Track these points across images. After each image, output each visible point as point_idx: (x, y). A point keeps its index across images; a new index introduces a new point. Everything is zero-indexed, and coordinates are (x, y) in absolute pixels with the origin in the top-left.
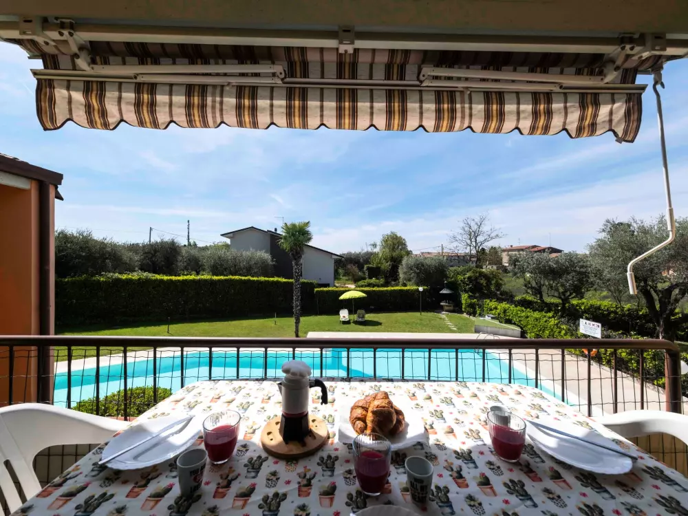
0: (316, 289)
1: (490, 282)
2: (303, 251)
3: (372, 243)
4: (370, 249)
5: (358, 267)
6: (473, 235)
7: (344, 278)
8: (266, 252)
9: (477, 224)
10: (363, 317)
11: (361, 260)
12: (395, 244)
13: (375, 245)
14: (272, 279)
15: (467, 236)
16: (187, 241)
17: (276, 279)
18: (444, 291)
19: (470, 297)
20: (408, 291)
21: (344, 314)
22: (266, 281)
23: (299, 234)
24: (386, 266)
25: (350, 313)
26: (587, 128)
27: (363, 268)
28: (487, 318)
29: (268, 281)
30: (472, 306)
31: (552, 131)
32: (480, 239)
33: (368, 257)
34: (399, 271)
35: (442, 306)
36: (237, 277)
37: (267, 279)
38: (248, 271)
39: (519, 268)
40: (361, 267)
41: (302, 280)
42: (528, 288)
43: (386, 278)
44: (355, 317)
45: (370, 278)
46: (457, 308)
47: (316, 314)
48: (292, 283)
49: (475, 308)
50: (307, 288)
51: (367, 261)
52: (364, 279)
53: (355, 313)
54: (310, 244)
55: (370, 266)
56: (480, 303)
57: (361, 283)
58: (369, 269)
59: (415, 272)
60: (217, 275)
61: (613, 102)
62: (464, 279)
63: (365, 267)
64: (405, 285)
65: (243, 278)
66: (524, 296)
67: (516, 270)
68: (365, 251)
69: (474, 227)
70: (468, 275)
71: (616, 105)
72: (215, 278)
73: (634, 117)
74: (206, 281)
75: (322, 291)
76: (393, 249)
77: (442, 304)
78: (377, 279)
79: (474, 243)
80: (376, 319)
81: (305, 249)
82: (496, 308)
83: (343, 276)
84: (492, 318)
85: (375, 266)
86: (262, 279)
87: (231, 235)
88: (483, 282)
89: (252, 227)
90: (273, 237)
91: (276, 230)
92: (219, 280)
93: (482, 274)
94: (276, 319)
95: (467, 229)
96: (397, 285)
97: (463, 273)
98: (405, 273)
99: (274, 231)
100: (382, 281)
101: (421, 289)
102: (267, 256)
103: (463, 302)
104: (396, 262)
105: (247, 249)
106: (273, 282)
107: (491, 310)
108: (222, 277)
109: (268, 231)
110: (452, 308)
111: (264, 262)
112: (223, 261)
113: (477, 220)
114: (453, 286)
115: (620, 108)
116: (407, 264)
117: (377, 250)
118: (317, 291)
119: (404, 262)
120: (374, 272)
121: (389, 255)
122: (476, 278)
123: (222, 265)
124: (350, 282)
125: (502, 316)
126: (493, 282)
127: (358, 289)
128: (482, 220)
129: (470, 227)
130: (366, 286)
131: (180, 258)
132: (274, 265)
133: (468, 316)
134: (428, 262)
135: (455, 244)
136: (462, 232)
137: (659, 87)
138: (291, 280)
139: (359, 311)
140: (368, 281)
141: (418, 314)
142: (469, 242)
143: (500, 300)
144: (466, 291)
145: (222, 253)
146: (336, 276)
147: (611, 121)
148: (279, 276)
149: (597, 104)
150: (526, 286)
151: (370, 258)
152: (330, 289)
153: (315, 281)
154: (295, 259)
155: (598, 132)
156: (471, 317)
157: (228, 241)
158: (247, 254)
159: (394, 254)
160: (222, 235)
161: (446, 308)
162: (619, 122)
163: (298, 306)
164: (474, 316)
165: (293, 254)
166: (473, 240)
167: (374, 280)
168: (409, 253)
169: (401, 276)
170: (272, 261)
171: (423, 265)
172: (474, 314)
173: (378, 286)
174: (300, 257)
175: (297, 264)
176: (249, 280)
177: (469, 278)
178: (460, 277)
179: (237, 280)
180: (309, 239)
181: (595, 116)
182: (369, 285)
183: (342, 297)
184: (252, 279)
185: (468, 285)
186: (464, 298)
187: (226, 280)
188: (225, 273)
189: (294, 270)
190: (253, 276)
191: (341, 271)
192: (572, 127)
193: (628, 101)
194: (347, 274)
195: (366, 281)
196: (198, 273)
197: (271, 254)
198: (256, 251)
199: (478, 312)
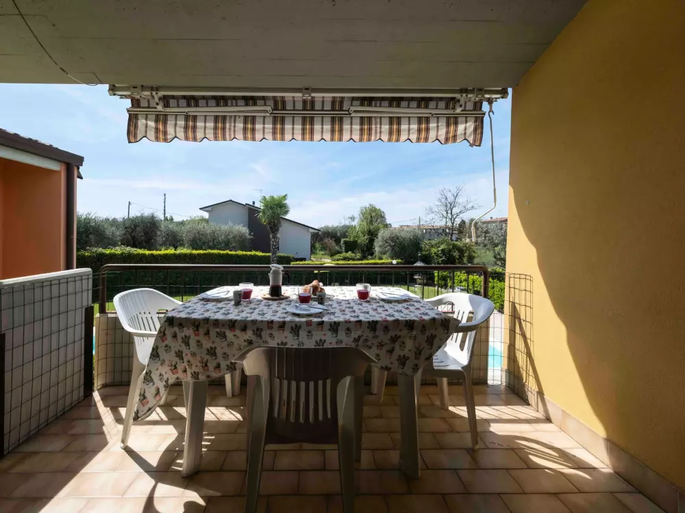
0: (292, 263)
1: (463, 255)
2: (280, 223)
3: (350, 216)
4: (347, 223)
5: (335, 241)
6: (449, 207)
7: (321, 253)
8: (244, 226)
9: (453, 195)
11: (339, 234)
12: (374, 217)
13: (353, 218)
14: (249, 253)
15: (443, 208)
16: (163, 215)
17: (253, 253)
18: (419, 264)
20: (383, 264)
22: (244, 255)
23: (277, 208)
24: (363, 239)
26: (451, 138)
27: (340, 242)
28: (457, 290)
29: (246, 255)
30: (444, 278)
31: (430, 140)
32: (455, 211)
33: (345, 231)
34: (375, 244)
35: (415, 279)
36: (215, 251)
37: (244, 253)
38: (227, 245)
39: (489, 240)
40: (338, 241)
41: (279, 254)
42: (497, 260)
43: (363, 252)
45: (347, 252)
46: (430, 282)
48: (269, 256)
49: (446, 281)
51: (344, 235)
52: (341, 253)
54: (288, 217)
55: (348, 239)
56: (451, 275)
57: (337, 257)
58: (346, 243)
59: (390, 245)
60: (196, 250)
61: (466, 122)
62: (438, 251)
63: (343, 240)
64: (381, 259)
65: (222, 252)
66: (494, 268)
67: (486, 242)
68: (342, 224)
69: (451, 199)
70: (442, 247)
71: (468, 124)
72: (195, 252)
73: (479, 131)
74: (185, 255)
76: (371, 222)
77: (415, 277)
78: (353, 252)
79: (449, 215)
81: (283, 223)
82: (466, 280)
83: (320, 251)
84: (462, 290)
85: (352, 240)
86: (240, 253)
87: (210, 209)
88: (456, 254)
89: (231, 200)
90: (251, 210)
91: (254, 203)
92: (198, 255)
93: (456, 247)
95: (443, 200)
96: (374, 259)
97: (437, 245)
98: (380, 246)
99: (251, 204)
100: (359, 255)
101: (394, 262)
102: (244, 230)
103: (436, 274)
104: (372, 235)
105: (226, 223)
106: (251, 255)
107: (461, 282)
108: (201, 252)
109: (246, 204)
110: (424, 281)
111: (242, 236)
112: (203, 235)
113: (454, 191)
114: (426, 259)
115: (470, 126)
116: (383, 237)
117: (355, 223)
119: (380, 235)
120: (351, 246)
121: (366, 228)
122: (450, 251)
123: (200, 239)
124: (326, 256)
125: (471, 287)
126: (466, 254)
127: (334, 262)
128: (459, 190)
129: (446, 199)
130: (341, 260)
131: (159, 233)
132: (251, 239)
133: (439, 289)
134: (403, 234)
135: (432, 215)
136: (439, 203)
137: (491, 113)
138: (267, 254)
140: (344, 254)
142: (445, 213)
143: (470, 272)
145: (201, 226)
146: (313, 250)
147: (465, 134)
148: (257, 251)
149: (456, 123)
150: (495, 257)
151: (347, 231)
152: (307, 263)
153: (291, 255)
154: (273, 233)
155: (458, 141)
156: (443, 290)
157: (206, 215)
158: (225, 228)
159: (372, 227)
160: (200, 209)
161: (419, 281)
162: (470, 134)
164: (445, 289)
165: (270, 227)
166: (449, 212)
167: (349, 254)
168: (386, 226)
169: (377, 249)
170: (250, 234)
171: (398, 238)
172: (444, 286)
173: (353, 260)
174: (277, 230)
175: (274, 237)
176: (227, 254)
177: (443, 250)
178: (434, 250)
179: (215, 254)
180: (286, 212)
181: (456, 131)
182: (345, 259)
184: (230, 253)
185: (441, 257)
187: (204, 254)
188: (204, 247)
189: (271, 243)
190: (231, 251)
191: (317, 245)
192: (442, 138)
193: (476, 121)
194: (323, 248)
195: (342, 255)
196: (176, 248)
197: (249, 228)
198: (235, 224)
199: (449, 285)
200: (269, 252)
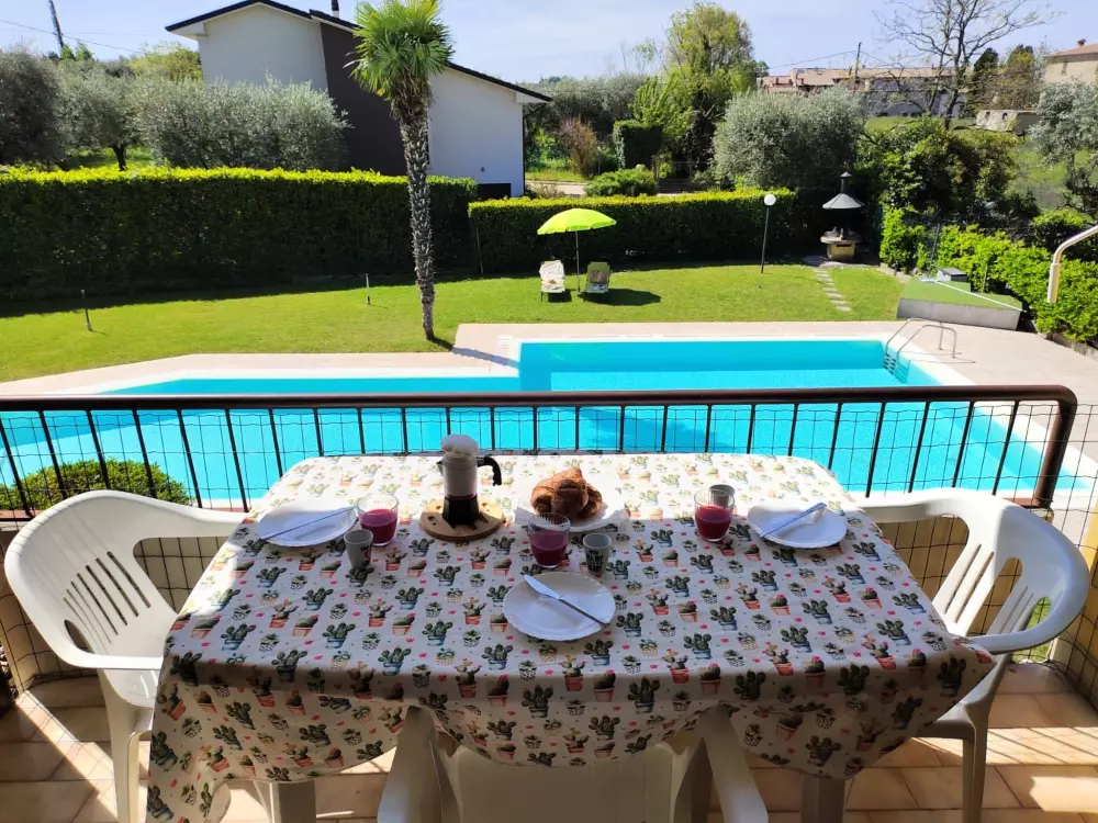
0: (473, 205)
1: (976, 170)
5: (595, 128)
6: (958, 16)
7: (553, 163)
8: (316, 86)
10: (604, 282)
11: (605, 106)
13: (648, 51)
14: (343, 177)
15: (938, 20)
16: (55, 39)
17: (355, 176)
18: (841, 202)
19: (908, 219)
20: (733, 204)
21: (552, 273)
22: (328, 183)
24: (683, 122)
25: (570, 270)
27: (610, 130)
28: (941, 278)
29: (336, 184)
30: (908, 244)
33: (626, 96)
34: (715, 141)
35: (825, 245)
36: (244, 172)
38: (271, 150)
40: (602, 125)
41: (430, 179)
42: (1076, 191)
43: (678, 157)
44: (581, 282)
45: (630, 165)
46: (866, 251)
47: (476, 274)
48: (403, 187)
49: (914, 251)
50: (449, 201)
51: (622, 108)
52: (613, 166)
53: (583, 271)
55: (633, 123)
56: (932, 235)
57: (603, 180)
58: (627, 133)
60: (184, 166)
63: (617, 126)
64: (728, 185)
65: (263, 174)
66: (1060, 213)
70: (918, 148)
74: (155, 183)
75: (491, 210)
76: (706, 66)
77: (824, 240)
78: (648, 166)
79: (954, 44)
80: (636, 288)
82: (970, 251)
83: (551, 156)
84: (955, 278)
85: (645, 124)
86: (317, 175)
87: (198, 26)
88: (956, 170)
92: (195, 182)
93: (957, 148)
94: (367, 291)
97: (902, 145)
98: (733, 149)
101: (771, 199)
102: (320, 102)
103: (887, 233)
107: (957, 255)
109: (313, 13)
110: (850, 251)
111: (313, 121)
112: (194, 118)
114: (866, 187)
116: (741, 120)
118: (475, 210)
120: (643, 145)
121: (689, 85)
122: (940, 160)
124: (570, 175)
125: (983, 272)
126: (984, 171)
127: (594, 201)
133: (892, 272)
135: (902, 44)
138: (399, 180)
139: (593, 266)
140: (623, 174)
141: (751, 271)
142: (940, 39)
143: (988, 226)
144: (900, 202)
146: (531, 156)
148: (364, 168)
150: (1069, 185)
152: (513, 202)
153: (470, 182)
154: (409, 122)
156: (901, 275)
160: (170, 29)
161: (836, 251)
163: (426, 259)
165: (399, 105)
166: (955, 33)
167: (638, 172)
169: (721, 155)
170: (338, 114)
171: (785, 124)
172: (909, 265)
173: (651, 191)
174: (421, 115)
175: (413, 137)
176: (280, 181)
177: (918, 160)
178: (890, 159)
179: (246, 182)
182: (624, 188)
183: (546, 229)
184: (287, 176)
185: (909, 181)
186: (892, 221)
189: (407, 152)
190: (287, 168)
191: (543, 138)
194: (559, 151)
195: (615, 175)
196: (122, 162)
197: (331, 95)
198: (286, 83)
199: (920, 262)
200: (403, 173)
